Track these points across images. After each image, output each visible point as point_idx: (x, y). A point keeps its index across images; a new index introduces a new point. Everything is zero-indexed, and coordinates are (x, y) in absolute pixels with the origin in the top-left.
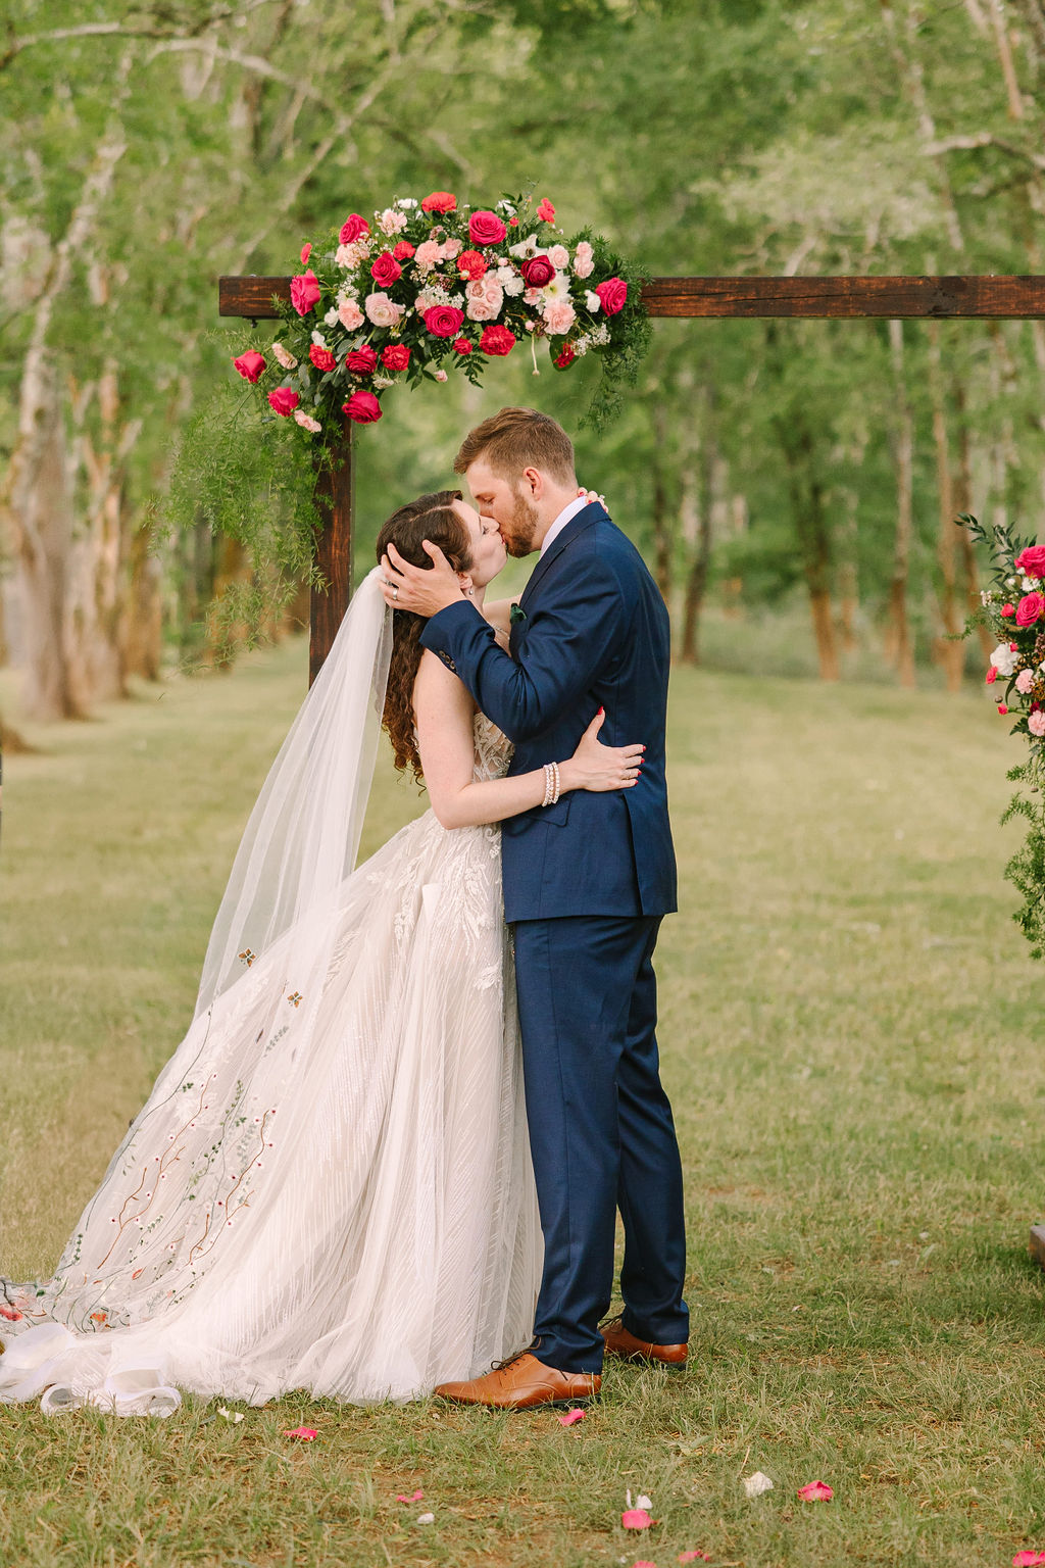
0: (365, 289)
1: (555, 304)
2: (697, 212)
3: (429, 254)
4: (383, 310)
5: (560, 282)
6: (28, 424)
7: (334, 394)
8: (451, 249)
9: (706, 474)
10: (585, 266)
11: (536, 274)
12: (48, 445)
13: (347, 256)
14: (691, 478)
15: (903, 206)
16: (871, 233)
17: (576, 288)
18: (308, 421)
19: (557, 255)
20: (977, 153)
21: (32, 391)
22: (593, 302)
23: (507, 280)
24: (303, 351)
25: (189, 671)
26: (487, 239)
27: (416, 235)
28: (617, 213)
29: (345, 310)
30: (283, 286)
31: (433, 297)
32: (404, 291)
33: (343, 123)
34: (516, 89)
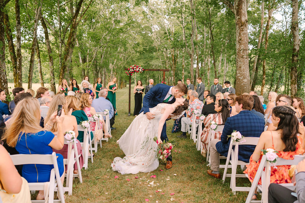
0: (132, 69)
1: (141, 70)
2: (148, 64)
3: (135, 68)
4: (133, 70)
5: (141, 69)
6: (111, 75)
7: (130, 74)
8: (136, 67)
9: (149, 78)
10: (142, 68)
11: (140, 69)
12: (112, 76)
13: (131, 68)
14: (148, 78)
15: (159, 64)
16: (157, 65)
17: (142, 69)
18: (129, 75)
19: (141, 68)
20: (163, 61)
21: (111, 73)
22: (142, 70)
23: (138, 69)
24: (129, 72)
25: (120, 89)
26: (137, 67)
27: (134, 67)
28: (144, 64)
29: (131, 70)
30: (128, 69)
31: (135, 70)
32: (134, 69)
33: (129, 59)
34: (138, 57)
